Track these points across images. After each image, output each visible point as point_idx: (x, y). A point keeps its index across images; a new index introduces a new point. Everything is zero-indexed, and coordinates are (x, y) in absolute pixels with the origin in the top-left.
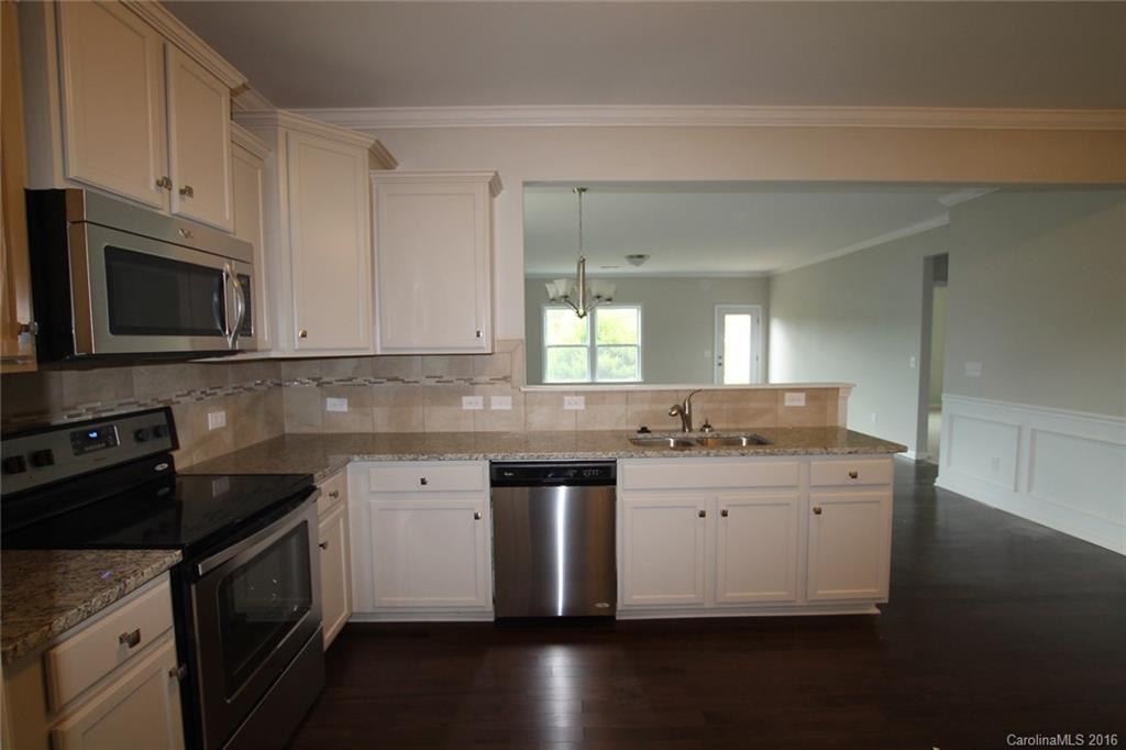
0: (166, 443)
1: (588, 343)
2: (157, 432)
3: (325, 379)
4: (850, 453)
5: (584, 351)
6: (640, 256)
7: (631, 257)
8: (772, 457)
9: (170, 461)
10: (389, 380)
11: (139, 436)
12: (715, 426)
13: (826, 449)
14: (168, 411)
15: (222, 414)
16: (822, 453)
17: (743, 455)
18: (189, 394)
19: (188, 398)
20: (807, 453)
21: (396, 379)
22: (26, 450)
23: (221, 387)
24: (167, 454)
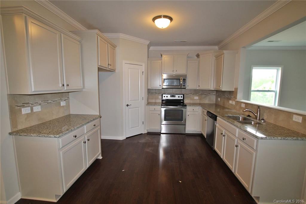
0: (182, 98)
11: (179, 97)
18: (191, 93)
22: (166, 95)
23: (198, 93)
24: (183, 100)
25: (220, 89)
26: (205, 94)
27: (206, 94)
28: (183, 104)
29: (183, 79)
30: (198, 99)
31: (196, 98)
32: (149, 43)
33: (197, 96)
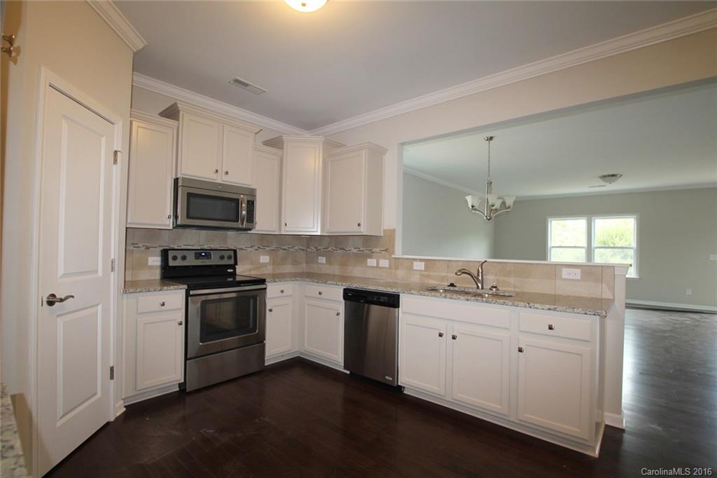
0: (232, 262)
1: (585, 245)
2: (230, 257)
3: (319, 248)
4: (549, 309)
5: (584, 251)
6: (613, 176)
7: (604, 176)
8: (487, 304)
9: (235, 269)
10: (340, 249)
11: (222, 258)
12: (500, 288)
13: (529, 304)
14: (235, 251)
15: (268, 257)
16: (525, 307)
17: (468, 300)
18: (252, 247)
19: (251, 249)
20: (513, 305)
21: (343, 249)
22: (179, 255)
23: (268, 247)
24: (233, 267)
25: (361, 232)
26: (283, 247)
27: (286, 247)
28: (235, 278)
29: (248, 202)
30: (269, 264)
31: (264, 259)
32: (141, 46)
33: (267, 255)
